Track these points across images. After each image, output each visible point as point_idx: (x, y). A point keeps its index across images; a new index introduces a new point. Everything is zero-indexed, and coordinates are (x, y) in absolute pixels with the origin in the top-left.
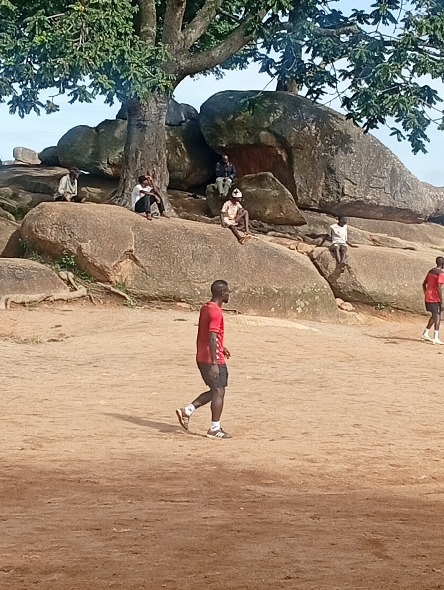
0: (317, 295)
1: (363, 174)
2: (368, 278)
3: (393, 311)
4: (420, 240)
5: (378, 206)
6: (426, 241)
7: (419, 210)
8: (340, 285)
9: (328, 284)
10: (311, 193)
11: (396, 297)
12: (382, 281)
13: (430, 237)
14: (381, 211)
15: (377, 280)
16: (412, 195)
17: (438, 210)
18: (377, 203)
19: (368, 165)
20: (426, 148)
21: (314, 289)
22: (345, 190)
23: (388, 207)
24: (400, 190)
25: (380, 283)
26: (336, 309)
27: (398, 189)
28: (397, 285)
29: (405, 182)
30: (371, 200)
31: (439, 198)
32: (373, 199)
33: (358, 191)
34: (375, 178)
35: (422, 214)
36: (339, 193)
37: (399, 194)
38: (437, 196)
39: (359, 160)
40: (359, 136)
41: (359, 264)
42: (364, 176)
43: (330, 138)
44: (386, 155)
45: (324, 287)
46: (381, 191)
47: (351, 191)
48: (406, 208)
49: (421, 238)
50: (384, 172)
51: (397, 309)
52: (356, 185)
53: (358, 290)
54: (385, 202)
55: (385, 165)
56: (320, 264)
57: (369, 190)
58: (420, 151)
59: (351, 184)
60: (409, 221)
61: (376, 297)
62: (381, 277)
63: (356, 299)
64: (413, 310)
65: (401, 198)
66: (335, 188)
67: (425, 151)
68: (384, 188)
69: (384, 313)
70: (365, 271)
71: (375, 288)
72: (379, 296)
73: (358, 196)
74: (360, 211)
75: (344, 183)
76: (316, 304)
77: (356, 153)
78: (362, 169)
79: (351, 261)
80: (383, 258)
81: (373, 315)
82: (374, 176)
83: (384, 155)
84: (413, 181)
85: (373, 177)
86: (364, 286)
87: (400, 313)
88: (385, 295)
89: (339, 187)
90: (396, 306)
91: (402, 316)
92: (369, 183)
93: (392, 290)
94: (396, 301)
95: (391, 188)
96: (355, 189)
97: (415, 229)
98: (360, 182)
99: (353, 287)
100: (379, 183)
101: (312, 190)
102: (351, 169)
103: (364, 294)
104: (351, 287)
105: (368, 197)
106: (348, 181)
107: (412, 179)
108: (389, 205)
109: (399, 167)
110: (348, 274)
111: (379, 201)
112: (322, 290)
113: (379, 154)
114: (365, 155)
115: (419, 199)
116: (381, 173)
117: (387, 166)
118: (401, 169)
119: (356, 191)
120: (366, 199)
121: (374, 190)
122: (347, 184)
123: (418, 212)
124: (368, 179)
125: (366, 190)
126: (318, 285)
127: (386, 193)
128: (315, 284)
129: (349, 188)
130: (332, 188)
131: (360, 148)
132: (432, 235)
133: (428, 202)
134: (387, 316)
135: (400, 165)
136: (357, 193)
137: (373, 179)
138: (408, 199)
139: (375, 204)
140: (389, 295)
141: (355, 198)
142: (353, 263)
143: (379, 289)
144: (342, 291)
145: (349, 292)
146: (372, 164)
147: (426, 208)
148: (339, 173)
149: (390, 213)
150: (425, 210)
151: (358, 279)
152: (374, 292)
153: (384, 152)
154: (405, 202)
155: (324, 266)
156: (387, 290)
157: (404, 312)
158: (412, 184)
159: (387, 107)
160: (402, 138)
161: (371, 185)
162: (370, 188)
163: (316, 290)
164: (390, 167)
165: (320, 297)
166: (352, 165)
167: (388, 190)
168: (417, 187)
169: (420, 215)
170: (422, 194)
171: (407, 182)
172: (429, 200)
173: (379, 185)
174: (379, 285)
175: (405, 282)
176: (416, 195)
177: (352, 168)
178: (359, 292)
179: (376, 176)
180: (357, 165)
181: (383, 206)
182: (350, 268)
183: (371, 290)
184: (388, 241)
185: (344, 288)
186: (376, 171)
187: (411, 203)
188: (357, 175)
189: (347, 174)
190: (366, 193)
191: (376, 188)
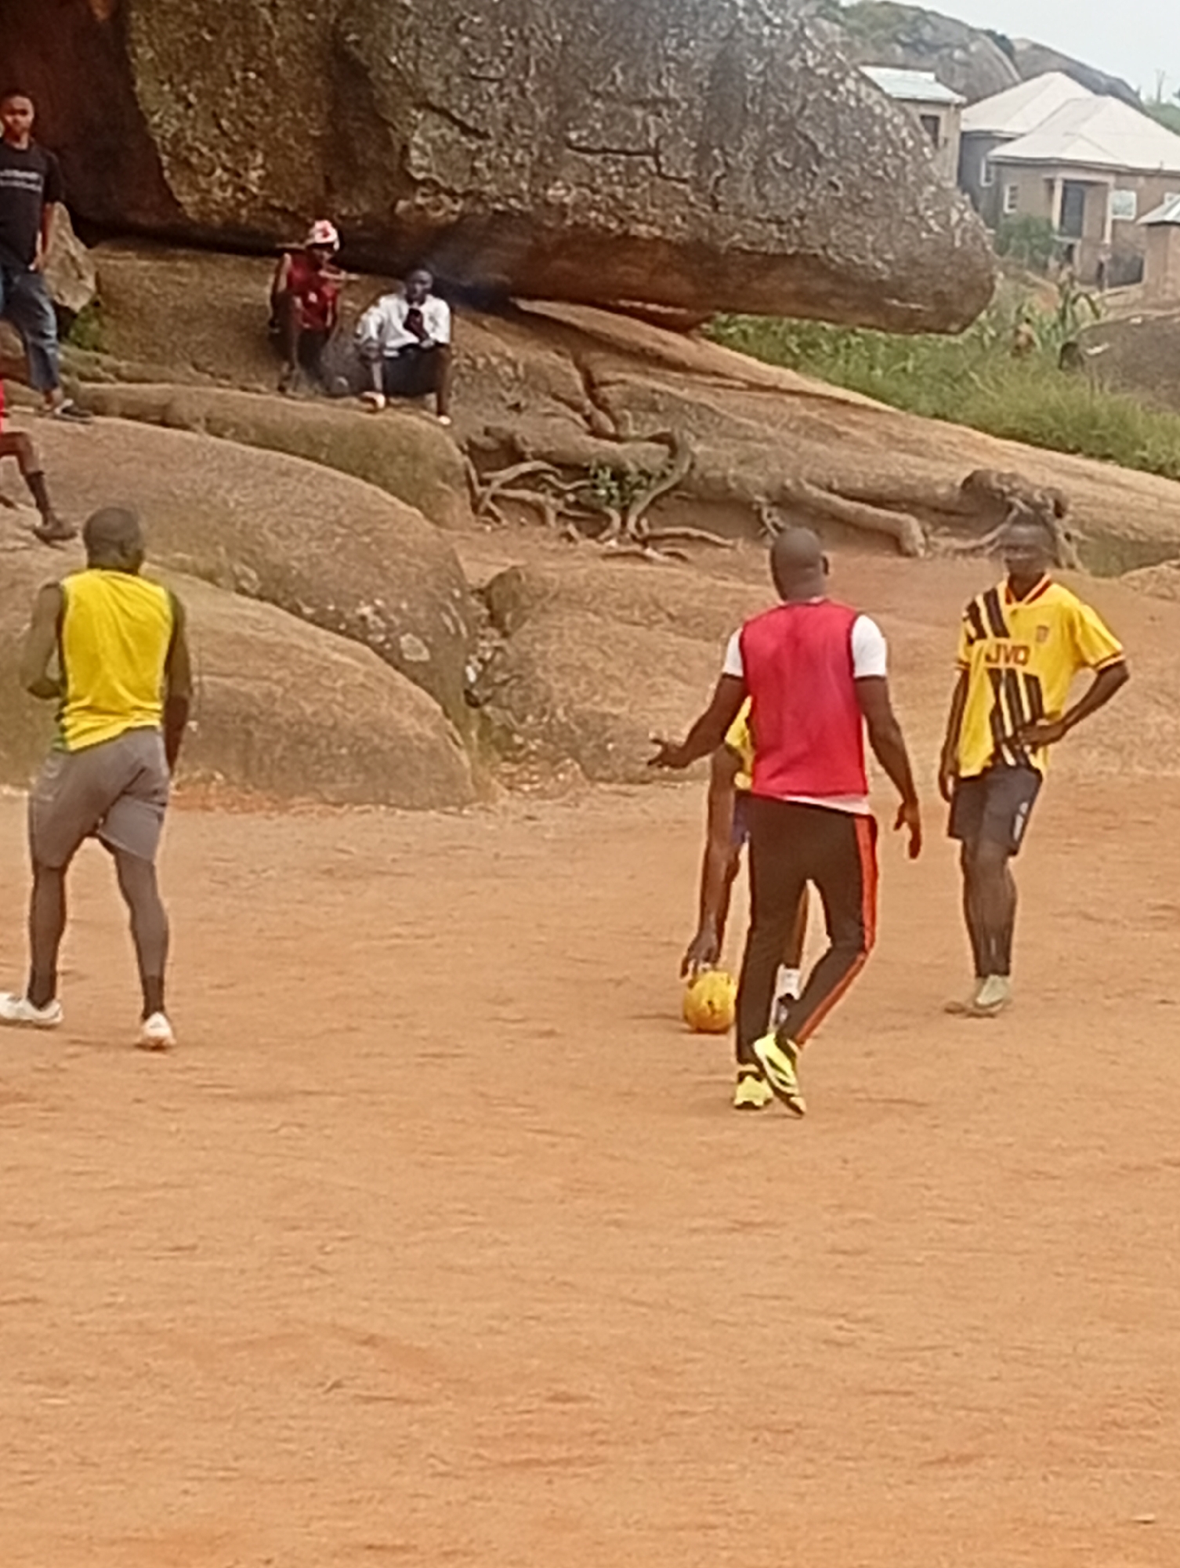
1: (530, 85)
5: (631, 237)
14: (672, 267)
16: (832, 186)
18: (616, 226)
22: (417, 157)
23: (686, 244)
24: (758, 163)
27: (743, 158)
29: (792, 125)
32: (586, 205)
33: (494, 165)
34: (598, 104)
36: (388, 174)
37: (748, 183)
42: (539, 90)
46: (632, 168)
47: (451, 165)
48: (791, 250)
50: (662, 73)
52: (485, 136)
54: (662, 218)
57: (564, 162)
59: (453, 133)
65: (755, 203)
66: (372, 153)
68: (655, 154)
73: (492, 189)
75: (412, 125)
78: (526, 59)
82: (596, 95)
85: (586, 100)
89: (387, 145)
92: (565, 128)
95: (703, 150)
96: (471, 155)
98: (508, 124)
100: (623, 127)
102: (453, 55)
105: (554, 194)
111: (624, 214)
116: (641, 80)
118: (772, 63)
119: (480, 164)
124: (560, 106)
125: (541, 161)
127: (665, 177)
135: (771, 43)
136: (488, 174)
137: (588, 108)
138: (804, 206)
139: (609, 230)
141: (475, 197)
146: (593, 40)
148: (388, 76)
149: (719, 276)
154: (779, 222)
158: (836, 135)
161: (573, 136)
162: (569, 151)
164: (702, 52)
166: (465, 40)
167: (678, 162)
168: (866, 148)
169: (894, 289)
171: (805, 126)
173: (626, 140)
176: (856, 188)
177: (466, 53)
179: (607, 97)
180: (497, 43)
181: (659, 241)
186: (608, 70)
187: (824, 229)
188: (492, 88)
189: (427, 83)
190: (543, 174)
191: (605, 150)
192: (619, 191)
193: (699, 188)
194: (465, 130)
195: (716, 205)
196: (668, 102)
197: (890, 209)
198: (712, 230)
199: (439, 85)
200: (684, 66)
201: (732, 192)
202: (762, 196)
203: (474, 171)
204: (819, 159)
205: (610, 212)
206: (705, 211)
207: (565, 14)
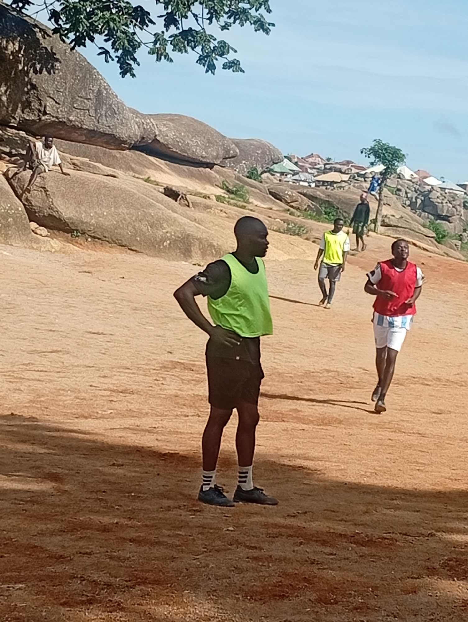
0: (10, 217)
1: (67, 94)
2: (65, 203)
3: (89, 239)
4: (123, 168)
5: (81, 128)
6: (129, 170)
7: (124, 136)
8: (35, 208)
9: (23, 206)
10: (10, 109)
11: (93, 225)
12: (80, 208)
13: (133, 166)
14: (84, 134)
15: (75, 206)
16: (118, 119)
17: (143, 138)
18: (80, 125)
19: (73, 85)
20: (134, 72)
21: (8, 210)
22: (48, 108)
23: (91, 130)
24: (106, 113)
25: (78, 209)
26: (30, 233)
27: (103, 112)
28: (96, 212)
29: (111, 105)
30: (74, 121)
31: (145, 125)
32: (76, 121)
33: (61, 111)
34: (79, 99)
35: (126, 141)
36: (40, 111)
37: (104, 118)
38: (143, 123)
39: (64, 78)
40: (66, 53)
41: (57, 188)
42: (69, 95)
43: (35, 52)
44: (92, 75)
45: (18, 209)
46: (85, 113)
47: (53, 110)
48: (110, 133)
49: (123, 166)
50: (90, 93)
51: (94, 237)
52: (59, 104)
53: (55, 214)
54: (89, 124)
55: (91, 86)
56: (15, 184)
57: (73, 111)
58: (128, 74)
59: (54, 103)
60: (112, 147)
61: (72, 223)
62: (80, 203)
63: (52, 224)
64: (110, 240)
65: (105, 122)
66: (37, 106)
67: (133, 75)
68: (89, 110)
69: (80, 240)
70: (63, 196)
71: (72, 215)
72: (77, 222)
73: (60, 116)
74: (62, 132)
75: (47, 101)
76: (9, 226)
77: (61, 70)
78: (66, 88)
79: (49, 185)
80: (83, 183)
81: (68, 242)
82: (79, 97)
83: (91, 75)
84: (119, 105)
85: (77, 98)
86: (61, 211)
87: (96, 241)
88: (82, 222)
89: (41, 105)
90: (93, 235)
91: (98, 246)
92: (73, 103)
93: (89, 217)
94: (94, 229)
95: (96, 110)
96: (57, 108)
97: (118, 156)
98: (64, 102)
99: (50, 211)
100: (83, 104)
101: (11, 105)
102: (54, 86)
103: (60, 219)
104: (47, 212)
105: (71, 118)
106: (51, 100)
107: (118, 103)
108: (92, 129)
109: (106, 89)
110: (45, 198)
111: (82, 123)
112: (16, 212)
113: (86, 74)
114: (71, 73)
115: (125, 125)
116: (87, 94)
117: (93, 87)
118: (107, 92)
119: (59, 110)
120: (69, 120)
121: (78, 111)
122: (49, 103)
123: (123, 138)
124: (72, 99)
125: (69, 111)
126: (13, 207)
127: (90, 116)
128: (9, 205)
129: (52, 107)
130: (34, 106)
131: (66, 66)
132: (135, 164)
133: (133, 129)
134: (83, 244)
135: (106, 87)
136: (60, 113)
137: (77, 100)
138: (113, 123)
139: (78, 126)
140: (86, 222)
141: (57, 118)
142: (51, 186)
143: (77, 215)
144: (37, 214)
145: (44, 216)
146: (78, 84)
147: (131, 134)
148: (42, 90)
149: (93, 137)
150: (129, 136)
151: (54, 203)
152: (70, 218)
153: (91, 72)
154: (109, 127)
155: (20, 187)
156: (84, 216)
157: (100, 241)
158: (118, 108)
159: (96, 24)
160: (110, 59)
161: (75, 105)
162: (74, 109)
163: (9, 211)
164: (96, 89)
165: (14, 219)
166: (56, 83)
167: (92, 112)
168: (123, 112)
169: (124, 142)
170: (128, 120)
171: (113, 106)
172: (134, 127)
173: (84, 107)
174: (77, 212)
175: (104, 210)
176: (121, 120)
177: (56, 86)
178: (55, 217)
179: (81, 97)
180: (61, 84)
181: (86, 129)
182: (48, 191)
183: (68, 216)
184: (89, 166)
185: (39, 212)
186: (81, 91)
187: (116, 128)
188: (61, 94)
189: (50, 92)
190: (69, 113)
191: (80, 109)
192: (82, 118)
193: (96, 118)
194: (56, 102)
195: (98, 122)
196: (90, 99)
197: (127, 125)
198: (97, 128)
199: (52, 92)
200: (93, 91)
201: (102, 120)
202: (107, 121)
203: (58, 112)
204: (116, 114)
205: (80, 123)
206: (96, 123)
207: (73, 78)
